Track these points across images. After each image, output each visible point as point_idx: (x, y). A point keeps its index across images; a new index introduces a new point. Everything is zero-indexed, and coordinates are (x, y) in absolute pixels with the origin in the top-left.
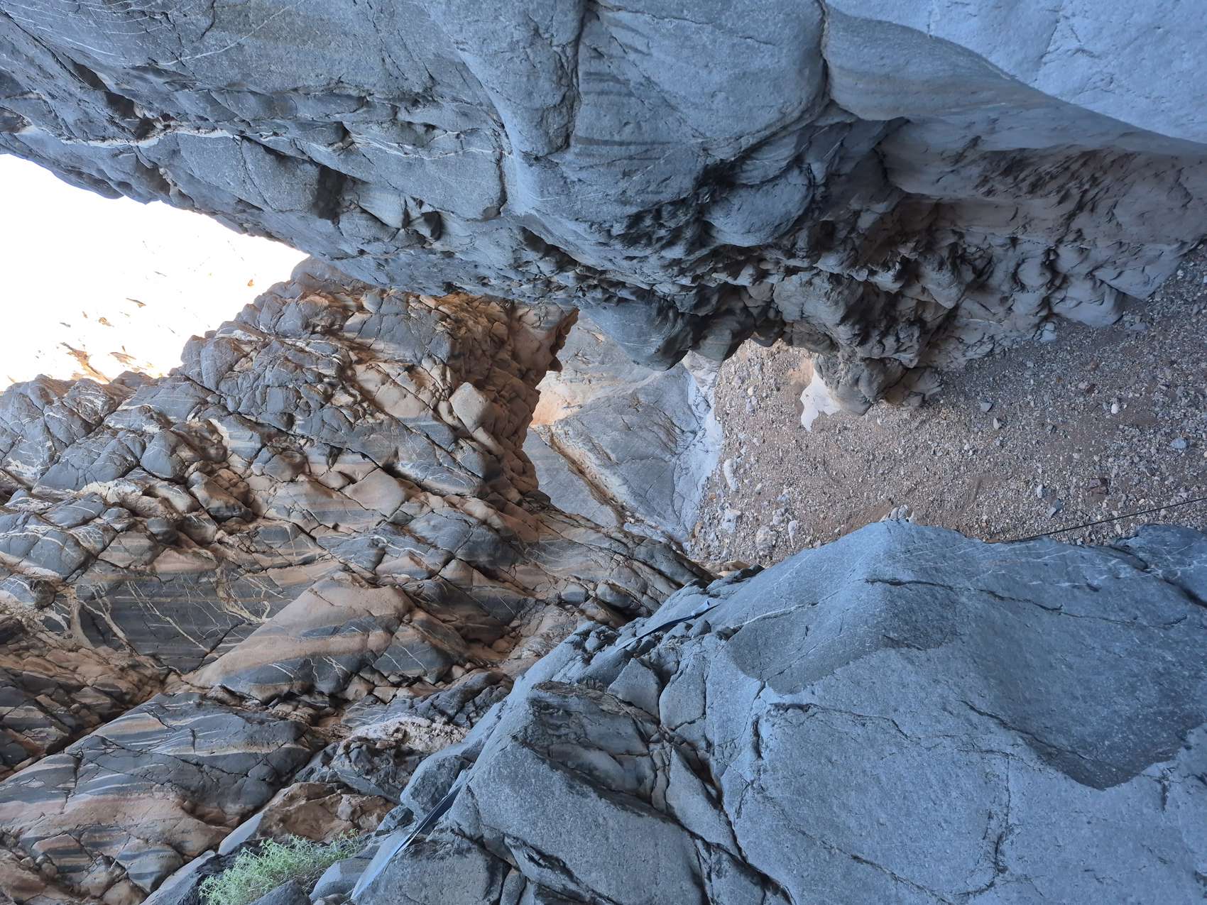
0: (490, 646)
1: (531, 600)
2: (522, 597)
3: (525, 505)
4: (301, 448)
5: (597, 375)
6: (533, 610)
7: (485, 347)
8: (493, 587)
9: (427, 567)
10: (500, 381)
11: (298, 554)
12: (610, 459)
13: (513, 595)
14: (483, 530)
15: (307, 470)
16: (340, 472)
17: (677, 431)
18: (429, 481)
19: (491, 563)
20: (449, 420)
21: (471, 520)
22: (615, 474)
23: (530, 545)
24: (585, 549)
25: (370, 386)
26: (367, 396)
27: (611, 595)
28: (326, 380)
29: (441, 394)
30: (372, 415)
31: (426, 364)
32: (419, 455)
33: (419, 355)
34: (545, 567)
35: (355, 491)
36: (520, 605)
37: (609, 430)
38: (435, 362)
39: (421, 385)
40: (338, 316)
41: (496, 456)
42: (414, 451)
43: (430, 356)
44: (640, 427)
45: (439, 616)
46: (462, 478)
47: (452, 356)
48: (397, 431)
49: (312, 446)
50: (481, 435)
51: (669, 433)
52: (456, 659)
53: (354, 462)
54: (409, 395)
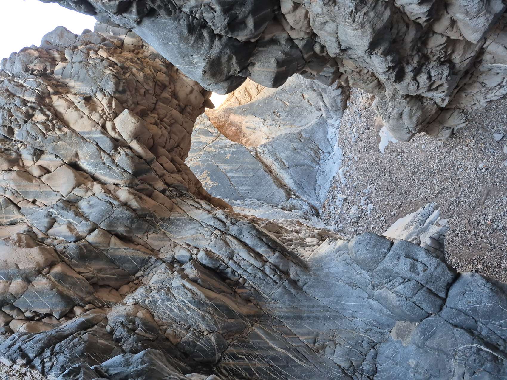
0: (117, 290)
1: (154, 258)
2: (147, 256)
3: (168, 193)
4: (18, 149)
5: (284, 123)
6: (154, 266)
7: (147, 87)
8: (125, 249)
9: (77, 233)
10: (162, 112)
11: (7, 218)
12: (285, 165)
13: (140, 255)
14: (122, 210)
15: (21, 164)
16: (40, 166)
17: (321, 152)
18: (98, 174)
19: (129, 232)
20: (112, 134)
21: (115, 203)
22: (287, 173)
23: (162, 220)
24: (198, 224)
25: (61, 110)
26: (57, 116)
27: (206, 259)
28: (29, 104)
29: (107, 117)
30: (60, 129)
31: (99, 96)
32: (91, 157)
33: (94, 90)
34: (170, 235)
35: (48, 179)
36: (145, 262)
37: (285, 151)
38: (104, 95)
39: (93, 109)
40: (48, 64)
41: (145, 160)
42: (88, 154)
43: (101, 91)
44: (301, 150)
45: (76, 269)
46: (116, 173)
47: (117, 91)
48: (77, 140)
49: (24, 148)
50: (135, 145)
51: (316, 153)
52: (77, 302)
53: (50, 160)
54: (85, 116)
